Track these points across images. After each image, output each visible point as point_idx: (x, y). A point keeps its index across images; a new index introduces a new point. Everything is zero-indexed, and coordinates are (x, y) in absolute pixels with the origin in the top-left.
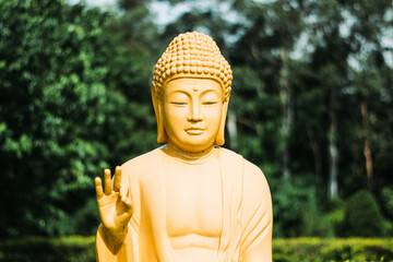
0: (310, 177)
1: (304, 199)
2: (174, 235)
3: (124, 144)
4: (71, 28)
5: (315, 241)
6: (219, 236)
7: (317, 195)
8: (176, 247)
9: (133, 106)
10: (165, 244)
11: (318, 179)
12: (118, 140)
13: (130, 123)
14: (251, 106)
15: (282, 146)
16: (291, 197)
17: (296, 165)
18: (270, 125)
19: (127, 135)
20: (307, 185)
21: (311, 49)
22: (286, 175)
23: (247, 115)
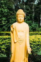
0: (37, 22)
1: (36, 26)
2: (19, 31)
3: (9, 17)
4: (2, 1)
5: (37, 32)
6: (23, 32)
7: (38, 25)
8: (19, 33)
9: (10, 11)
10: (18, 32)
11: (38, 23)
12: (8, 17)
13: (10, 14)
14: (28, 11)
15: (33, 18)
16: (34, 25)
17: (35, 20)
18: (31, 14)
19: (9, 16)
20: (37, 23)
21: (37, 2)
22: (34, 22)
23: (28, 13)
